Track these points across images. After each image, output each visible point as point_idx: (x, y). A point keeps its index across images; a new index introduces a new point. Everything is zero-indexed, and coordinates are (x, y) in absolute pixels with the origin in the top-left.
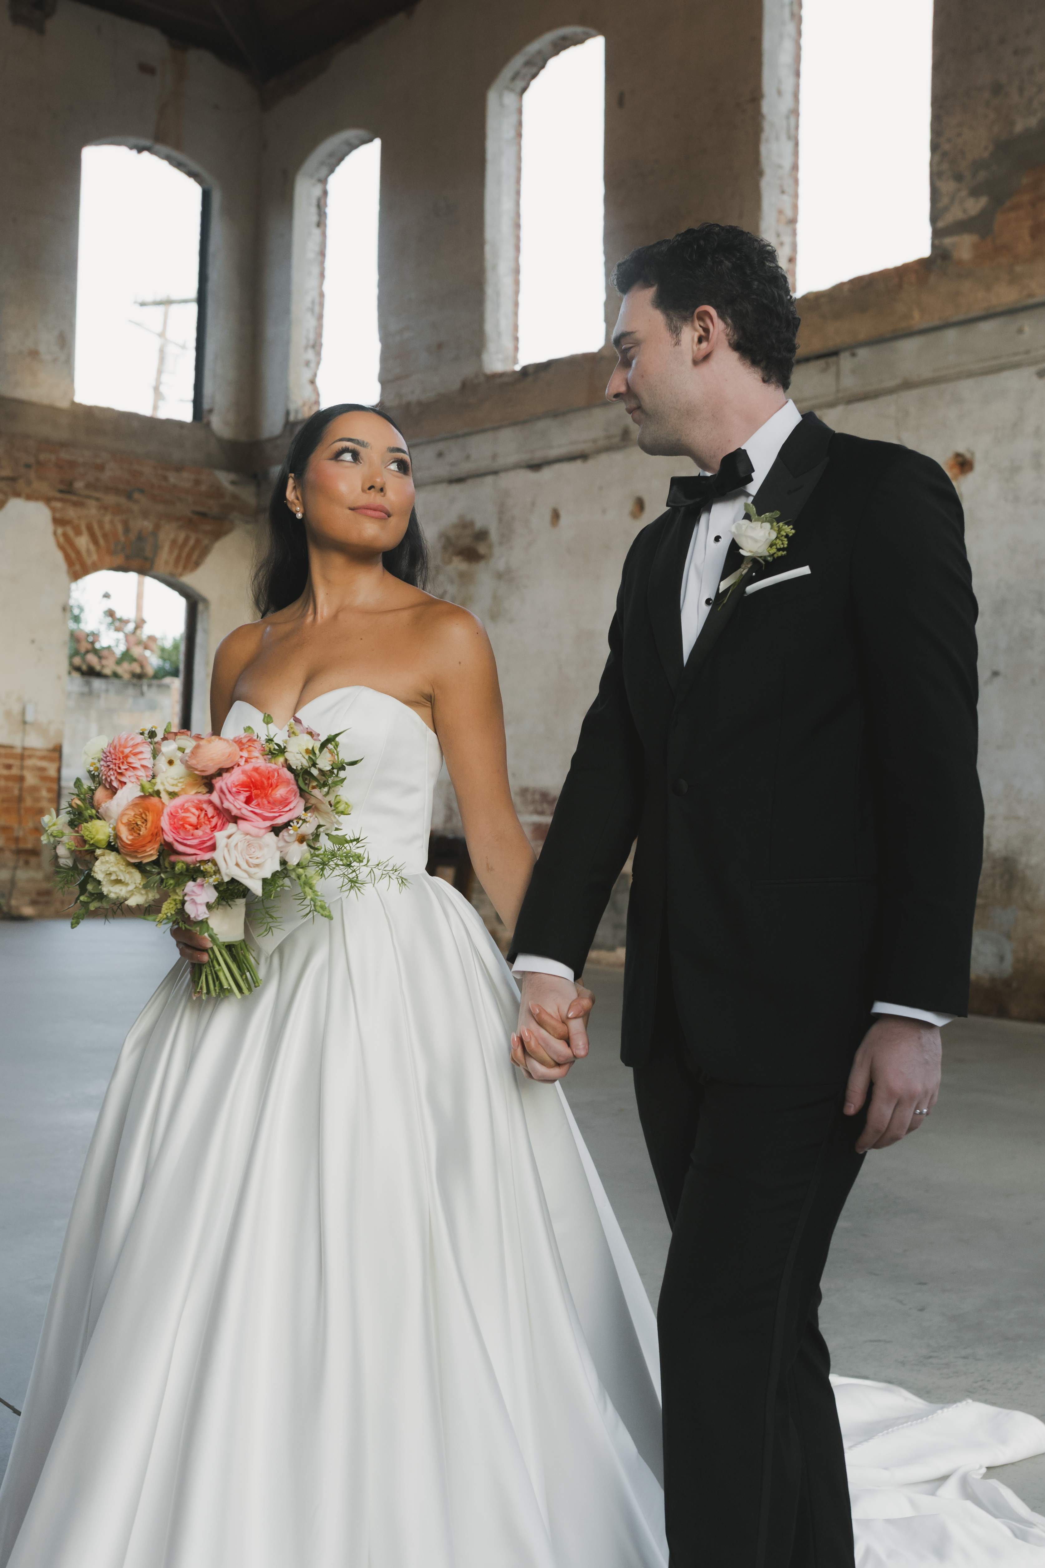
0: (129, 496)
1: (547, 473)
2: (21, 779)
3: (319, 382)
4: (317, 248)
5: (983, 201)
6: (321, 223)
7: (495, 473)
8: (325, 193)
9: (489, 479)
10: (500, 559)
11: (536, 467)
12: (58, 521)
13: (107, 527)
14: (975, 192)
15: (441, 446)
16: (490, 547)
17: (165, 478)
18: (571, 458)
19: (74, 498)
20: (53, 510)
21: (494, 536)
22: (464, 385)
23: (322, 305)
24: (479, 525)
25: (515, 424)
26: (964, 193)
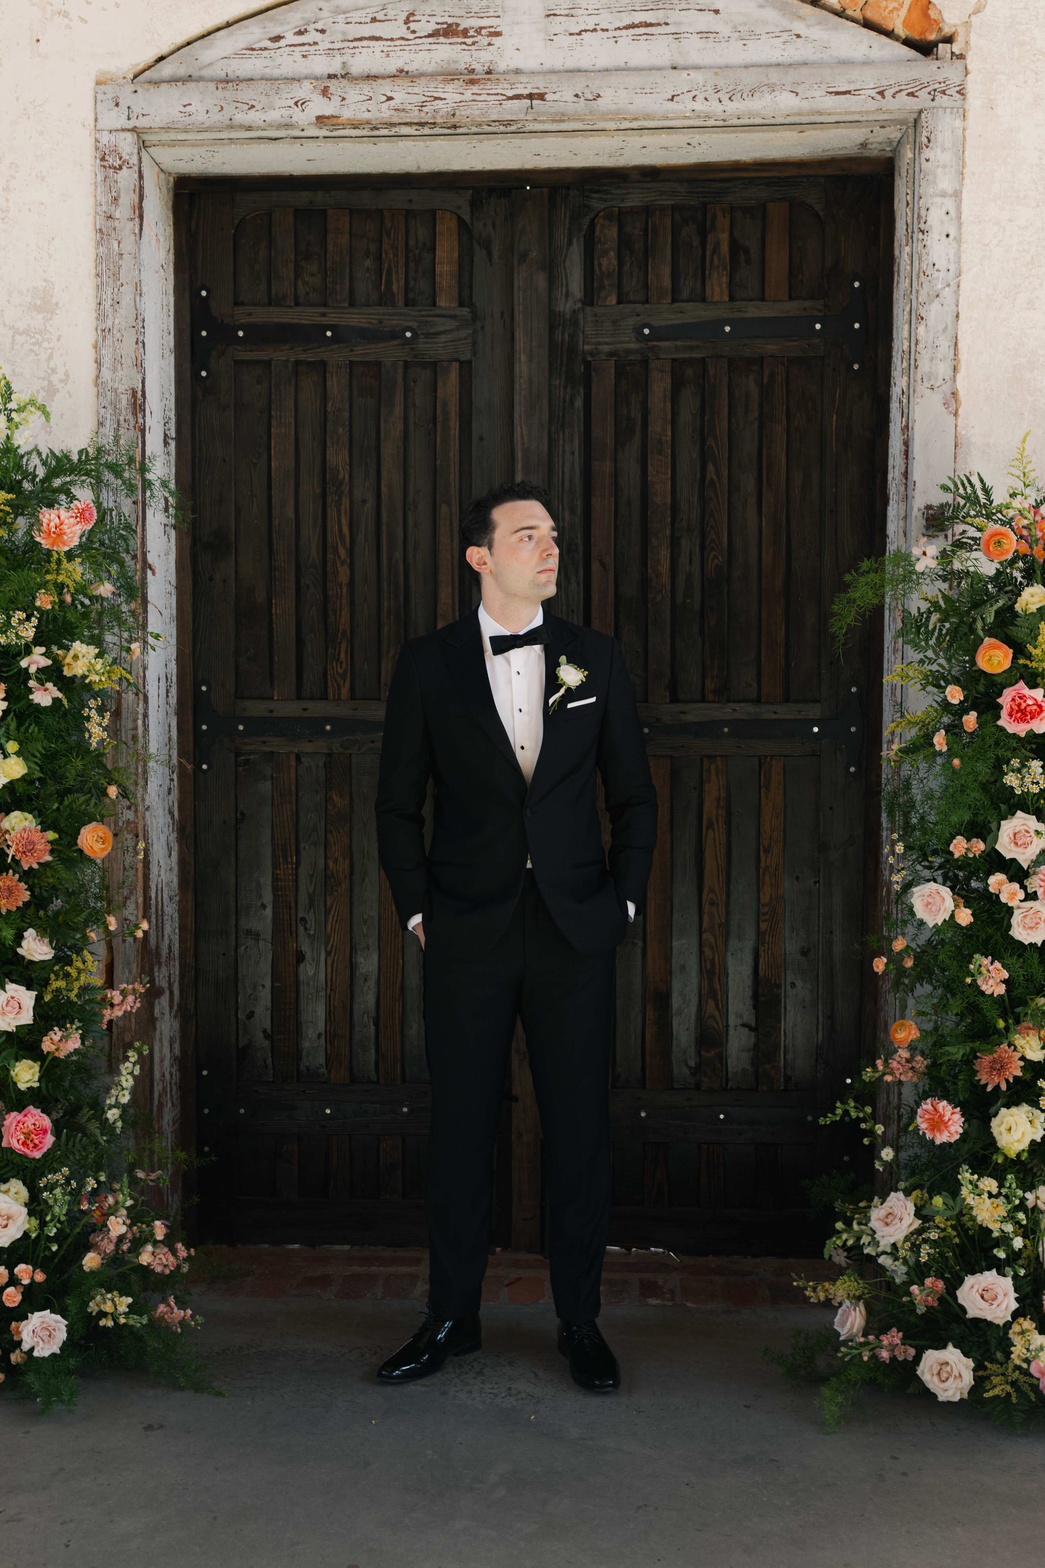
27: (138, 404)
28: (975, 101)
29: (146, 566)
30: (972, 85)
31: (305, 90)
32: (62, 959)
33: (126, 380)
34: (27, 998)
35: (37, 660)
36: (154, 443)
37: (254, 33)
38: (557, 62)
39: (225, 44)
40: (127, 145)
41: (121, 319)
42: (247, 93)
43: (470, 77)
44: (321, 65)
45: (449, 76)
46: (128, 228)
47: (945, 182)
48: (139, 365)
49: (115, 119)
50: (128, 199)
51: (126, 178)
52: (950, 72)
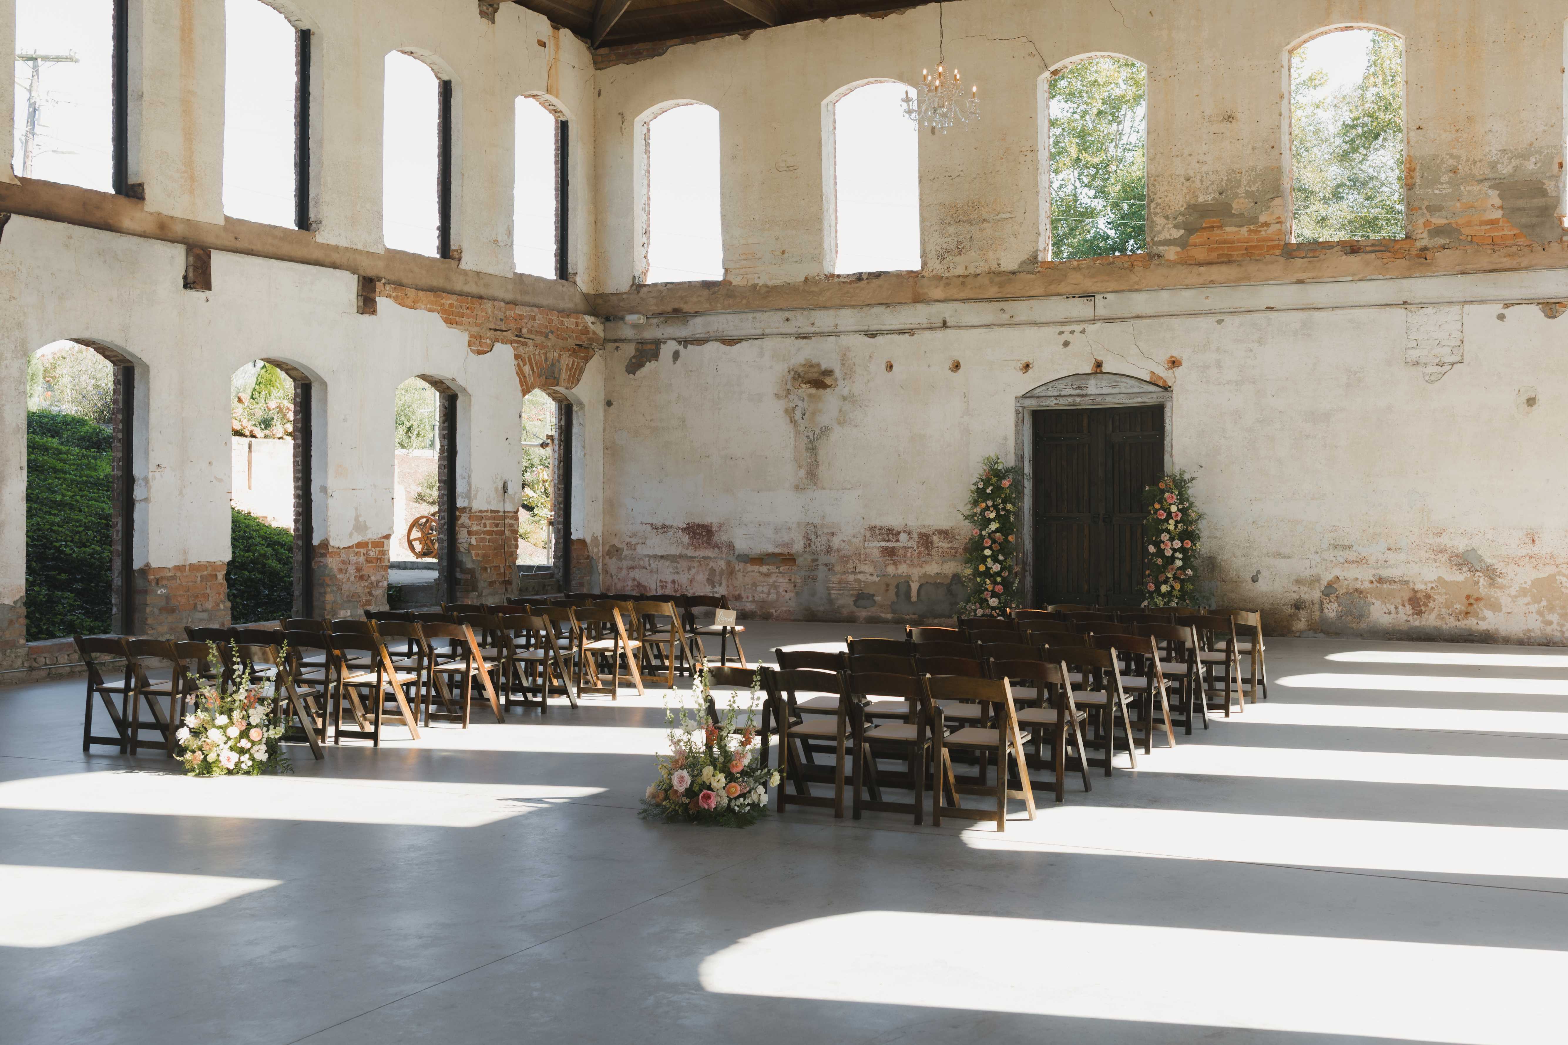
0: (547, 337)
1: (880, 339)
2: (503, 533)
3: (649, 257)
4: (645, 168)
5: (1182, 232)
6: (647, 152)
7: (837, 334)
8: (649, 130)
9: (832, 338)
10: (843, 388)
11: (872, 335)
12: (517, 357)
13: (537, 357)
14: (1176, 227)
15: (788, 314)
16: (836, 380)
17: (562, 323)
18: (902, 332)
19: (522, 340)
20: (514, 349)
21: (838, 373)
22: (806, 279)
23: (649, 205)
24: (824, 367)
25: (853, 306)
26: (1170, 226)
27: (1023, 457)
28: (1175, 399)
29: (1024, 487)
30: (1174, 396)
31: (1052, 399)
32: (1006, 559)
33: (1020, 452)
34: (999, 566)
35: (1001, 506)
36: (1027, 464)
37: (1044, 388)
38: (1098, 392)
39: (1039, 390)
40: (1021, 409)
41: (1019, 441)
42: (1042, 399)
43: (1083, 396)
44: (1056, 394)
45: (1078, 395)
46: (1021, 424)
47: (1169, 414)
48: (1023, 450)
49: (1018, 405)
50: (1021, 419)
51: (1020, 415)
52: (1169, 394)
